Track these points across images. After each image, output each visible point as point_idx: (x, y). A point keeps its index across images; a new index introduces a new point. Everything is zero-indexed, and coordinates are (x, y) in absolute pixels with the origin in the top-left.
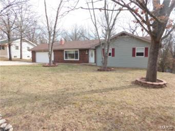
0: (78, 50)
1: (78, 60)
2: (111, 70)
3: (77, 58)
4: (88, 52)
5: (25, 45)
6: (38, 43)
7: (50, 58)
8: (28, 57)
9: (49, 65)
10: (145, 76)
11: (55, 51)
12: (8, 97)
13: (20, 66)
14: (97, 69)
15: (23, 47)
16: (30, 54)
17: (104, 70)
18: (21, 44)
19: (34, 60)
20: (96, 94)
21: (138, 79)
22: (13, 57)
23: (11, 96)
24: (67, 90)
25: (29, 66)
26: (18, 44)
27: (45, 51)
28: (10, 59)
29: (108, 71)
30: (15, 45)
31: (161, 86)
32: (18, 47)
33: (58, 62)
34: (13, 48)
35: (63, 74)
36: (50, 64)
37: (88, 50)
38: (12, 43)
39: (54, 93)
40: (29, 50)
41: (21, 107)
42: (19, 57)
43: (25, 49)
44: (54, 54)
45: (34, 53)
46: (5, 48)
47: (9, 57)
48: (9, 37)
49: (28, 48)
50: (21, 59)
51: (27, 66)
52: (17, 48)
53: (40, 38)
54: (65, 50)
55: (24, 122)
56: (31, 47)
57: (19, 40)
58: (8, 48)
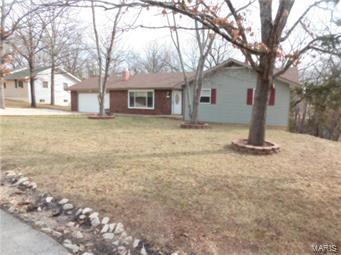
0: (152, 91)
1: (153, 108)
2: (202, 128)
3: (150, 104)
4: (170, 94)
5: (60, 79)
6: (84, 76)
7: (101, 104)
8: (65, 101)
9: (99, 117)
10: (246, 137)
11: (112, 92)
12: (29, 156)
13: (50, 117)
14: (179, 125)
15: (55, 83)
16: (68, 96)
17: (190, 127)
18: (52, 78)
19: (74, 107)
20: (156, 158)
21: (235, 141)
22: (37, 102)
23: (35, 156)
24: (117, 152)
25: (65, 117)
26: (48, 78)
27: (94, 91)
28: (33, 105)
29: (197, 128)
30: (41, 79)
31: (266, 153)
32: (47, 83)
33: (117, 112)
34: (38, 85)
35: (119, 131)
36: (100, 114)
37: (170, 91)
38: (37, 76)
39: (96, 155)
40: (66, 89)
41: (47, 167)
42: (48, 101)
43: (59, 87)
44: (111, 97)
45: (75, 94)
46: (24, 84)
47: (30, 101)
48: (31, 64)
49: (66, 84)
50: (52, 105)
51: (61, 117)
52: (45, 84)
53: (88, 67)
54: (130, 91)
55: (50, 181)
56: (71, 83)
57: (50, 70)
58: (29, 84)
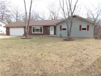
0: (42, 26)
1: (43, 33)
4: (49, 28)
19: (8, 33)
37: (49, 26)
45: (8, 28)
54: (32, 27)
